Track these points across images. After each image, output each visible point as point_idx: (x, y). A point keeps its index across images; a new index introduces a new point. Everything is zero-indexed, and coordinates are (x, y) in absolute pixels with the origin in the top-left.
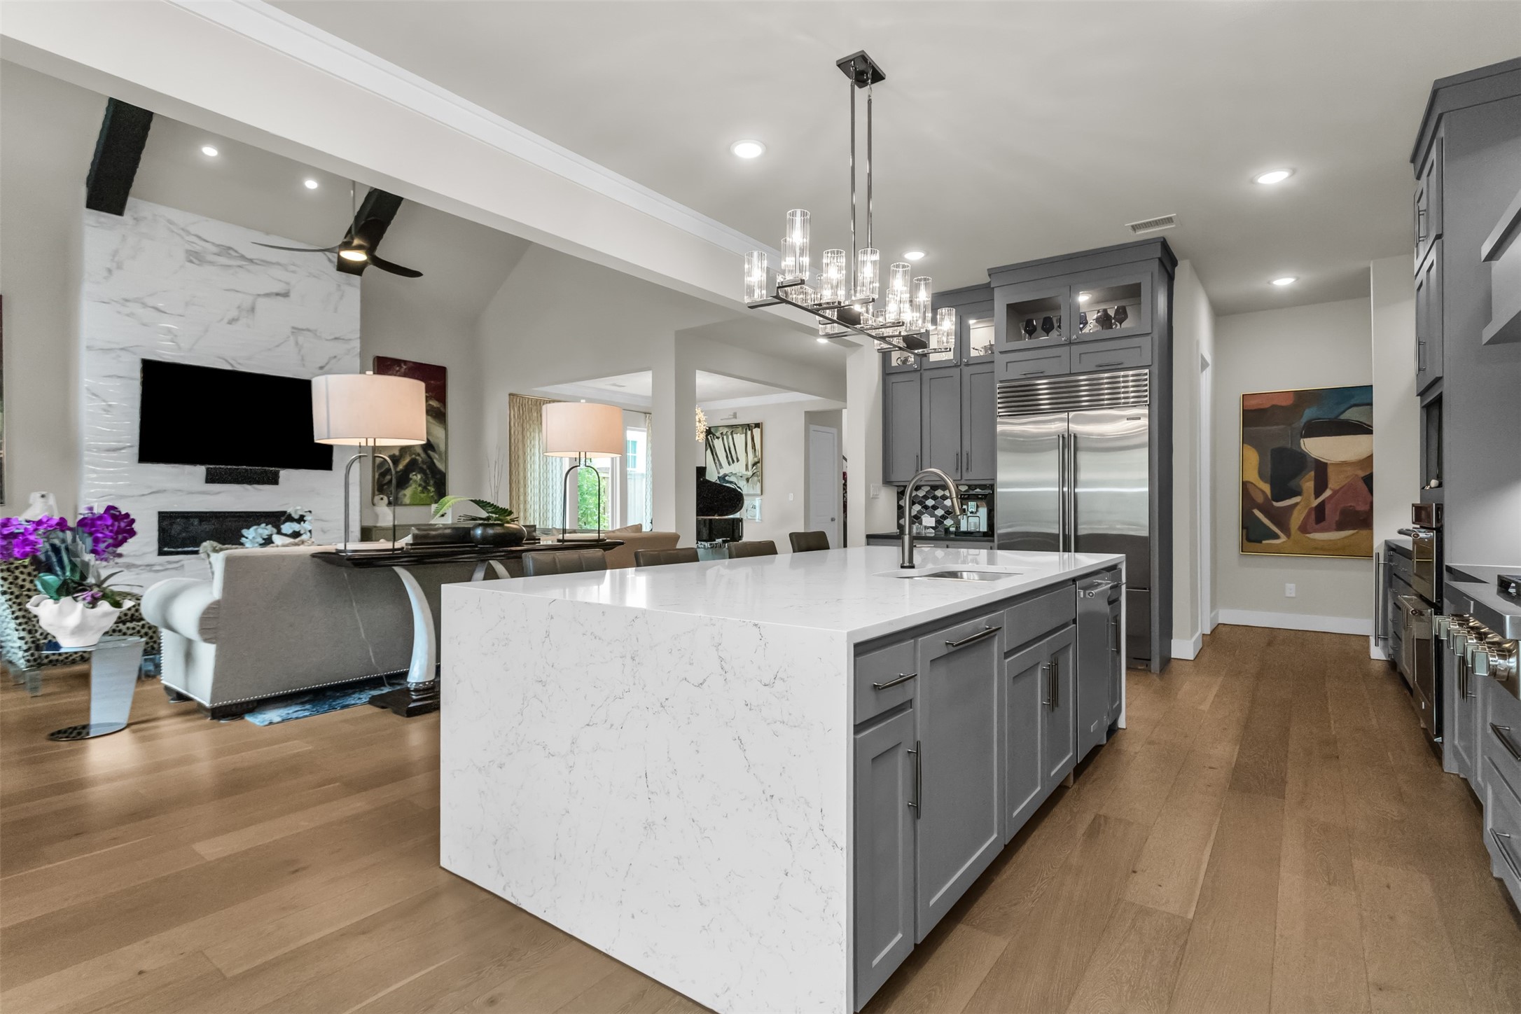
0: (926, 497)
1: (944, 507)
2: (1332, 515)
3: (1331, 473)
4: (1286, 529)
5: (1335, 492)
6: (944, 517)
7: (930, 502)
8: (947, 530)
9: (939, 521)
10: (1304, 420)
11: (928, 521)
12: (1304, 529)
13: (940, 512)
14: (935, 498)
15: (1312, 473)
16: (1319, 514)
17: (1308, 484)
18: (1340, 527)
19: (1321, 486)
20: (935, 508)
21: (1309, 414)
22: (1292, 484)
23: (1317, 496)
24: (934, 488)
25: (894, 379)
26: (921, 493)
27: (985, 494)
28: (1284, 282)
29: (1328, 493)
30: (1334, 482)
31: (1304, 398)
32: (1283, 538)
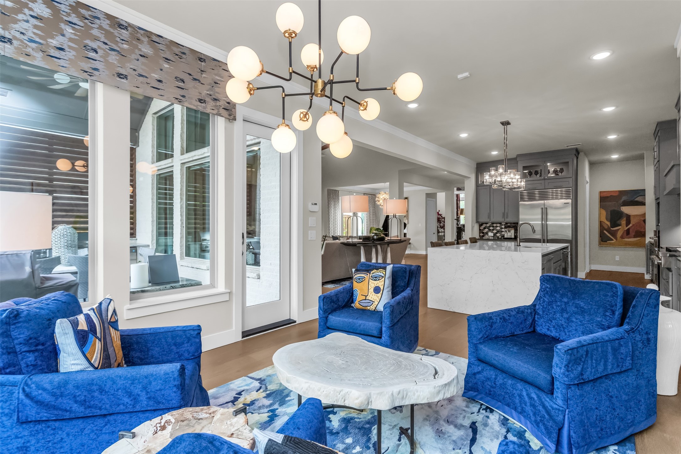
0: (490, 226)
1: (496, 230)
2: (632, 233)
3: (632, 218)
4: (616, 238)
5: (633, 225)
6: (496, 233)
7: (491, 228)
8: (498, 237)
9: (495, 234)
10: (622, 200)
11: (491, 234)
12: (622, 237)
13: (495, 231)
14: (493, 227)
15: (625, 219)
16: (628, 232)
17: (624, 222)
18: (635, 237)
19: (628, 222)
20: (493, 230)
21: (624, 198)
22: (618, 222)
23: (627, 226)
24: (493, 223)
25: (480, 188)
26: (488, 225)
27: (515, 226)
28: (615, 156)
29: (631, 225)
30: (633, 221)
31: (622, 193)
32: (615, 240)
